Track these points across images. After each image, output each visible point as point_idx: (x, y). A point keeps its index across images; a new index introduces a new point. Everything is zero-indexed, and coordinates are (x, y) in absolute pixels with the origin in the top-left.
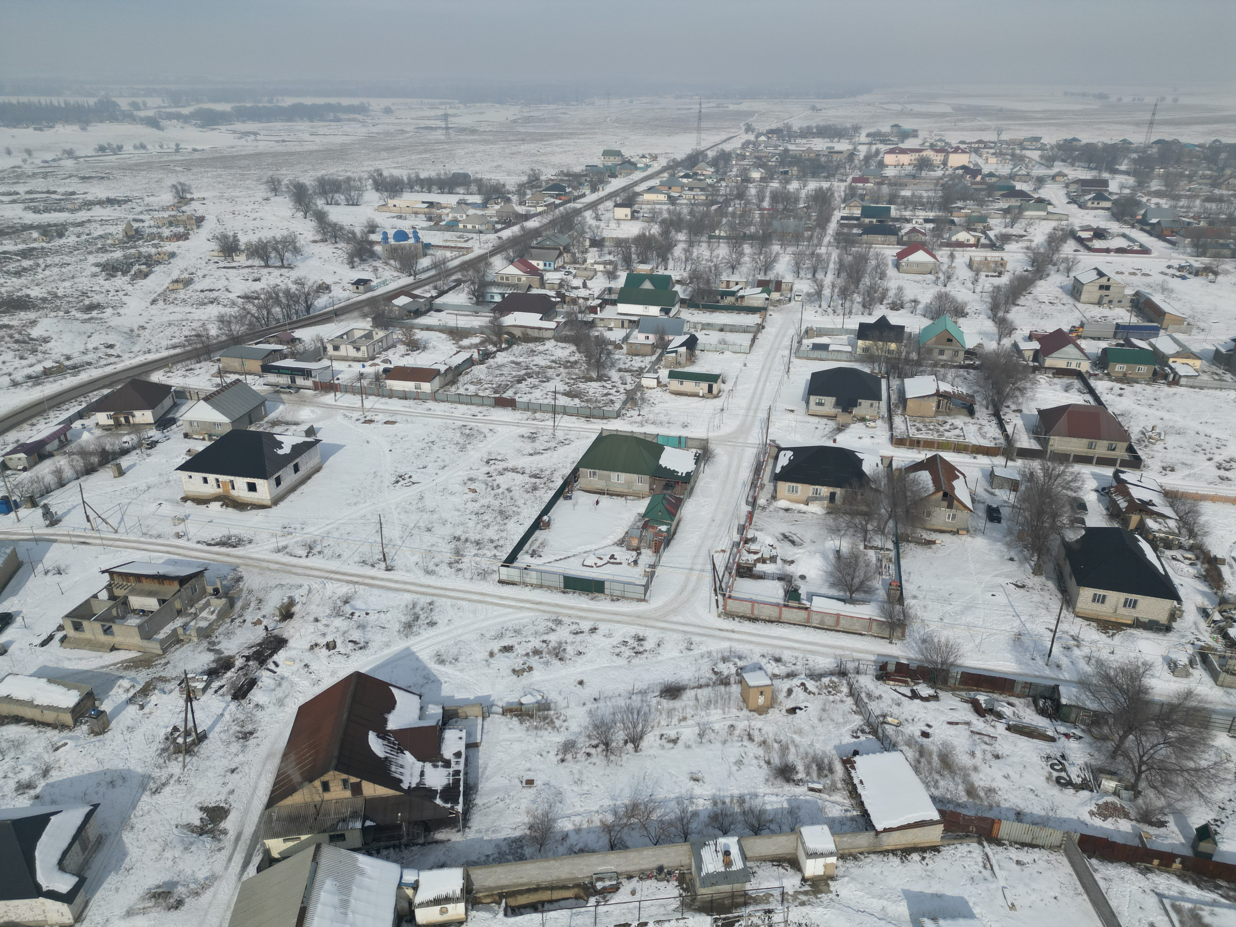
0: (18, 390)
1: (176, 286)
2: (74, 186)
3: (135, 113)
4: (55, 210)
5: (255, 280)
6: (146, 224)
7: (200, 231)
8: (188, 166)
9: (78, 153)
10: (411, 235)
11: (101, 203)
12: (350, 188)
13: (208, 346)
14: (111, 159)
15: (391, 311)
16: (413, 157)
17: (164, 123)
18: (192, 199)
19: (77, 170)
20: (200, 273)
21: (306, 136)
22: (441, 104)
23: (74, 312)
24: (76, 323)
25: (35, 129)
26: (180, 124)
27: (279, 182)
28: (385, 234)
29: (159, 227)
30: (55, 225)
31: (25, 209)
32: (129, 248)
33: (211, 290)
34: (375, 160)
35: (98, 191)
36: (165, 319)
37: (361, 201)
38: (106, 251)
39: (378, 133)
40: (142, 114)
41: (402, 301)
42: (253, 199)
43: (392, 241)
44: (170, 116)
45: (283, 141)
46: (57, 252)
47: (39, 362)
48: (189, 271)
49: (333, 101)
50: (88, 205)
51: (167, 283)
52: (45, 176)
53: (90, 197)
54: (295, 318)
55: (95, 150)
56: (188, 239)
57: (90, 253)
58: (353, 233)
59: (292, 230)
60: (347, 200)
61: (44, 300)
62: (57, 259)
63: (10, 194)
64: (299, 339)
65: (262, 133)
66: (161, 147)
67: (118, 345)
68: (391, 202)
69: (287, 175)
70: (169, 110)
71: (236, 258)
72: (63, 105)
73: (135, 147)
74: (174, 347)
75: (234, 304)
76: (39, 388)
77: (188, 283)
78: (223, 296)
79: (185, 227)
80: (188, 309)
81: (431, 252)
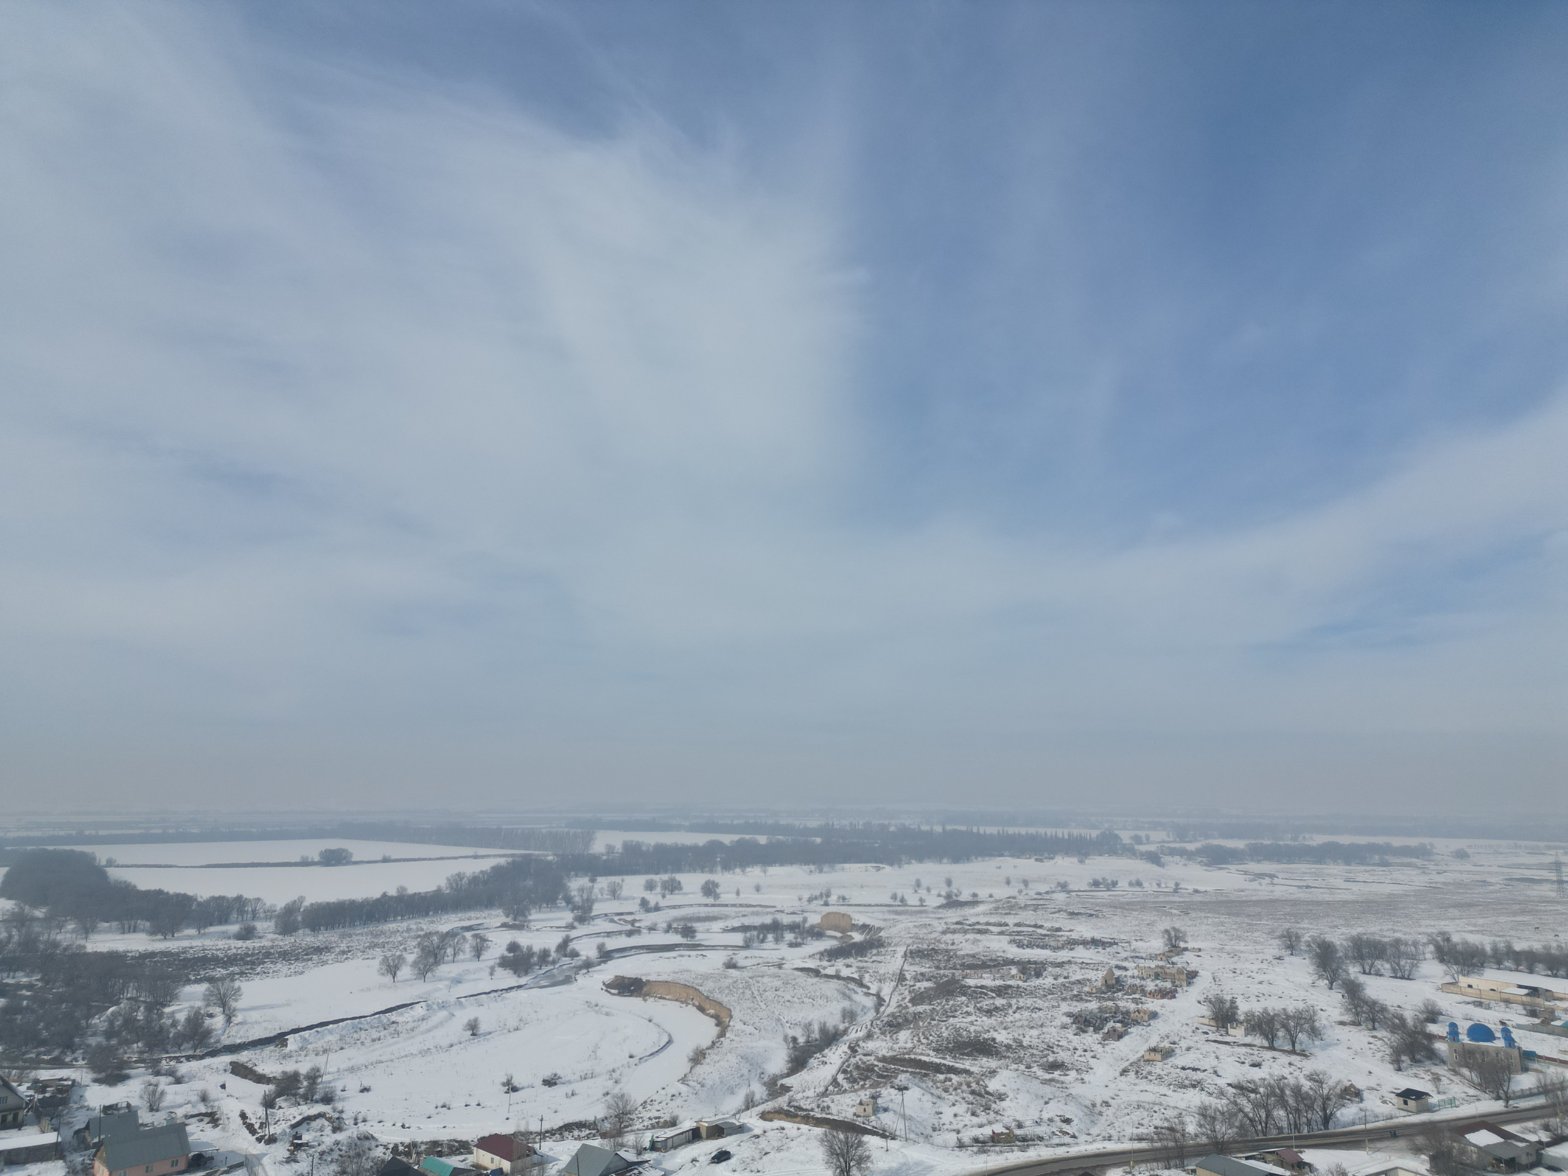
0: (963, 1154)
1: (1152, 1056)
2: (1061, 921)
3: (1136, 847)
4: (1038, 947)
5: (1254, 1065)
6: (1129, 973)
7: (1190, 989)
8: (1186, 909)
9: (1071, 887)
10: (1498, 1034)
11: (1085, 943)
12: (1399, 955)
13: (1182, 1148)
14: (1103, 895)
15: (1463, 1152)
16: (1502, 919)
17: (1165, 859)
18: (1186, 949)
19: (1068, 904)
20: (1184, 1044)
21: (1339, 883)
22: (1549, 848)
23: (1035, 1069)
24: (1036, 1082)
25: (1037, 860)
26: (1183, 861)
27: (1298, 937)
28: (1453, 1027)
29: (1143, 979)
30: (1035, 963)
31: (1010, 942)
32: (1106, 1000)
33: (1195, 1069)
34: (1439, 919)
35: (1084, 930)
36: (1135, 1098)
37: (1415, 974)
38: (1082, 999)
39: (1445, 884)
40: (1143, 848)
41: (1483, 1138)
42: (1261, 957)
43: (1465, 1039)
44: (1173, 852)
45: (1308, 887)
46: (1032, 994)
47: (990, 1123)
48: (1171, 1039)
49: (1380, 840)
50: (1072, 944)
51: (1142, 1050)
52: (1036, 908)
53: (1074, 936)
54: (1305, 1132)
55: (1089, 884)
56: (1174, 997)
57: (1064, 999)
58: (1402, 1019)
59: (1310, 1003)
60: (1394, 970)
61: (1008, 1047)
62: (1029, 1002)
63: (1000, 925)
64: (1310, 1165)
65: (1281, 875)
66: (1159, 885)
67: (1076, 1121)
68: (1464, 981)
69: (1309, 930)
70: (1173, 845)
71: (1231, 1031)
72: (1066, 837)
73: (1131, 884)
74: (1140, 1139)
75: (1222, 1094)
76: (983, 1157)
77: (1167, 1054)
78: (1208, 1079)
79: (1173, 983)
80: (1164, 1090)
81: (1536, 1066)
